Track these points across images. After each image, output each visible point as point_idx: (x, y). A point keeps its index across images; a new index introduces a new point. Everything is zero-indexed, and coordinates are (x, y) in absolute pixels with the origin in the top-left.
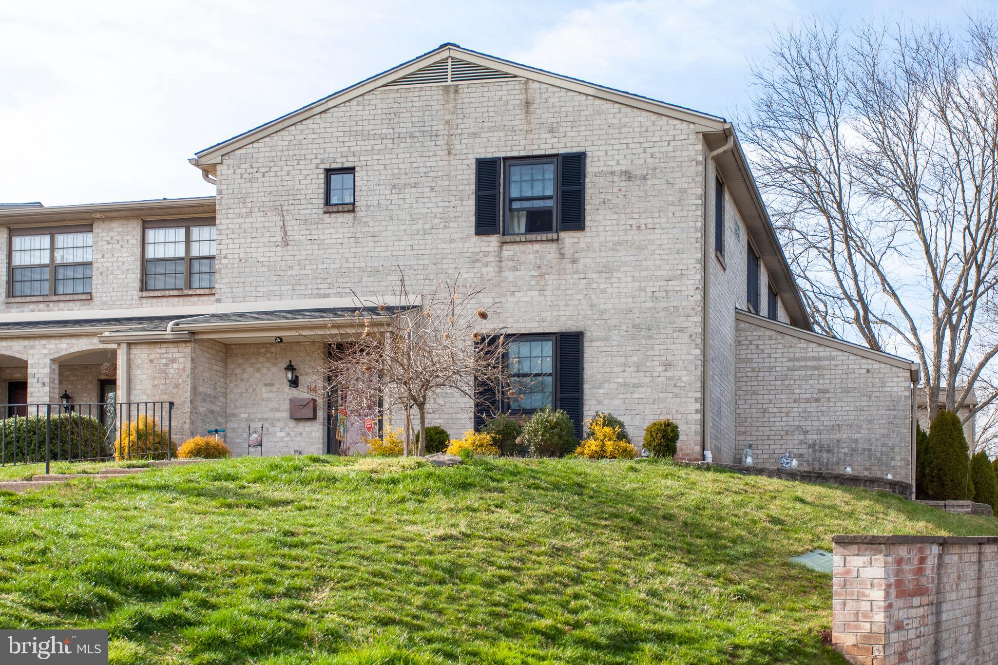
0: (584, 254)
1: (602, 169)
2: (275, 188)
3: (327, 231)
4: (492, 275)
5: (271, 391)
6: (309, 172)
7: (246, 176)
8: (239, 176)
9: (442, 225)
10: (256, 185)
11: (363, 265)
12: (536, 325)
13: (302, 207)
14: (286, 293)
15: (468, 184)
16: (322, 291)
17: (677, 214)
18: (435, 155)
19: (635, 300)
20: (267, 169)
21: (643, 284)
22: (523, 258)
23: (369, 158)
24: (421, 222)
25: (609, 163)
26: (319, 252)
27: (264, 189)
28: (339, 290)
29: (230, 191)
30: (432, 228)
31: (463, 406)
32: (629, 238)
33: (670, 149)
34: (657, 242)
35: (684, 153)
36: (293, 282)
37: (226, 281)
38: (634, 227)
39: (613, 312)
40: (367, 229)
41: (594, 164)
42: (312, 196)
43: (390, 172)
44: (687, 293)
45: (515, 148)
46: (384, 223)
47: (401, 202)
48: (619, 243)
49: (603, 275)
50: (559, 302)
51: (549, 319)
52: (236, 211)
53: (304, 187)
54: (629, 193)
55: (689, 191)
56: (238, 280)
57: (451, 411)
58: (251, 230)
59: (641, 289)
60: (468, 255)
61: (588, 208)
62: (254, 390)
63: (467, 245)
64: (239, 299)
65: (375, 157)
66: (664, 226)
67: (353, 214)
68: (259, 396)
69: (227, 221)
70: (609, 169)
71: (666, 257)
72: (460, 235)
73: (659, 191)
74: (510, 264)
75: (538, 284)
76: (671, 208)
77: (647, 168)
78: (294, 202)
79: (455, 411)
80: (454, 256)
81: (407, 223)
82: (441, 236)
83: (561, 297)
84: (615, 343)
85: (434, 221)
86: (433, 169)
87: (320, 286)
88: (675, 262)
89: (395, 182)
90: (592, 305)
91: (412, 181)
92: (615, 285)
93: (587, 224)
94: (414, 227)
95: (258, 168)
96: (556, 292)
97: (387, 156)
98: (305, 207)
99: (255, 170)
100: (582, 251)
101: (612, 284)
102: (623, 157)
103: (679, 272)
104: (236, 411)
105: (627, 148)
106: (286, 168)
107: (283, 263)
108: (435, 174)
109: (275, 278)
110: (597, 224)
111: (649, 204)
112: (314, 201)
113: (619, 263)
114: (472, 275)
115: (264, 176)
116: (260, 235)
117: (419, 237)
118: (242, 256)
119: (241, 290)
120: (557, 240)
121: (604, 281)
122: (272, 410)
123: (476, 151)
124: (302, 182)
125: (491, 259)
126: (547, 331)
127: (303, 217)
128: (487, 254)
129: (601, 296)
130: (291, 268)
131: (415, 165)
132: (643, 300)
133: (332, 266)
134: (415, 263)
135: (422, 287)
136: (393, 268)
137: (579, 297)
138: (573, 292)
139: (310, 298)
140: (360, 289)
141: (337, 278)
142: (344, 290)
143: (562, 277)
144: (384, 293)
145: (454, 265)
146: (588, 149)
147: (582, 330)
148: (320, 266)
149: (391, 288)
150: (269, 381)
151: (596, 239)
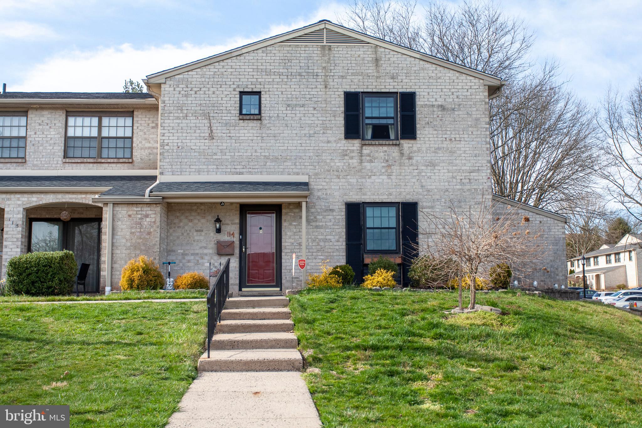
0: (416, 154)
1: (426, 103)
2: (204, 102)
3: (241, 131)
4: (356, 164)
6: (228, 93)
7: (182, 92)
8: (178, 93)
9: (321, 132)
10: (190, 99)
11: (267, 154)
12: (386, 197)
13: (223, 115)
14: (212, 170)
15: (339, 107)
16: (238, 170)
17: (474, 133)
18: (316, 88)
19: (450, 184)
20: (199, 89)
21: (455, 174)
22: (377, 155)
23: (271, 86)
24: (307, 129)
25: (430, 100)
26: (236, 145)
27: (196, 102)
28: (250, 170)
29: (171, 102)
30: (315, 133)
31: (338, 247)
32: (445, 146)
33: (469, 94)
34: (462, 149)
35: (477, 97)
36: (217, 163)
37: (167, 161)
38: (447, 139)
39: (436, 191)
40: (270, 132)
41: (421, 100)
42: (231, 108)
43: (285, 96)
44: (482, 181)
45: (370, 87)
46: (281, 128)
47: (294, 115)
48: (439, 149)
49: (429, 168)
50: (401, 183)
51: (394, 193)
52: (176, 115)
53: (225, 102)
54: (444, 119)
55: (481, 120)
56: (176, 160)
57: (330, 250)
58: (186, 128)
59: (453, 177)
60: (340, 151)
61: (418, 126)
62: (188, 234)
63: (339, 145)
64: (177, 173)
65: (275, 86)
66: (466, 139)
67: (260, 122)
68: (192, 238)
69: (169, 121)
70: (431, 103)
71: (469, 158)
72: (334, 139)
73: (463, 118)
74: (368, 158)
75: (386, 171)
76: (470, 129)
77: (455, 104)
78: (218, 112)
79: (332, 250)
80: (330, 152)
81: (298, 129)
82: (321, 139)
83: (402, 180)
84: (438, 210)
85: (316, 129)
86: (315, 96)
87: (236, 167)
88: (474, 162)
89: (291, 102)
90: (422, 186)
91: (301, 103)
92: (437, 174)
93: (418, 136)
94: (302, 132)
95: (192, 88)
96: (399, 177)
97: (283, 86)
98: (226, 115)
99: (190, 89)
100: (415, 152)
101: (434, 173)
102: (439, 96)
103: (477, 168)
104: (174, 248)
105: (442, 91)
106: (212, 89)
107: (210, 151)
108: (316, 99)
109: (204, 160)
110: (423, 136)
111: (457, 126)
112: (232, 112)
113: (439, 161)
114: (343, 164)
115: (196, 93)
116: (193, 131)
117: (306, 138)
118: (179, 144)
119: (179, 167)
120: (399, 145)
121: (429, 171)
123: (344, 87)
124: (223, 99)
125: (355, 154)
126: (393, 201)
127: (224, 122)
128: (352, 151)
129: (428, 180)
130: (215, 154)
131: (302, 93)
132: (455, 184)
133: (245, 154)
134: (303, 154)
135: (308, 170)
136: (288, 157)
137: (413, 180)
138: (410, 177)
139: (229, 174)
140: (265, 170)
141: (249, 162)
142: (254, 170)
143: (402, 167)
144: (282, 173)
145: (330, 158)
146: (417, 90)
147: (416, 201)
148: (236, 154)
149: (287, 170)
150: (199, 229)
151: (423, 145)
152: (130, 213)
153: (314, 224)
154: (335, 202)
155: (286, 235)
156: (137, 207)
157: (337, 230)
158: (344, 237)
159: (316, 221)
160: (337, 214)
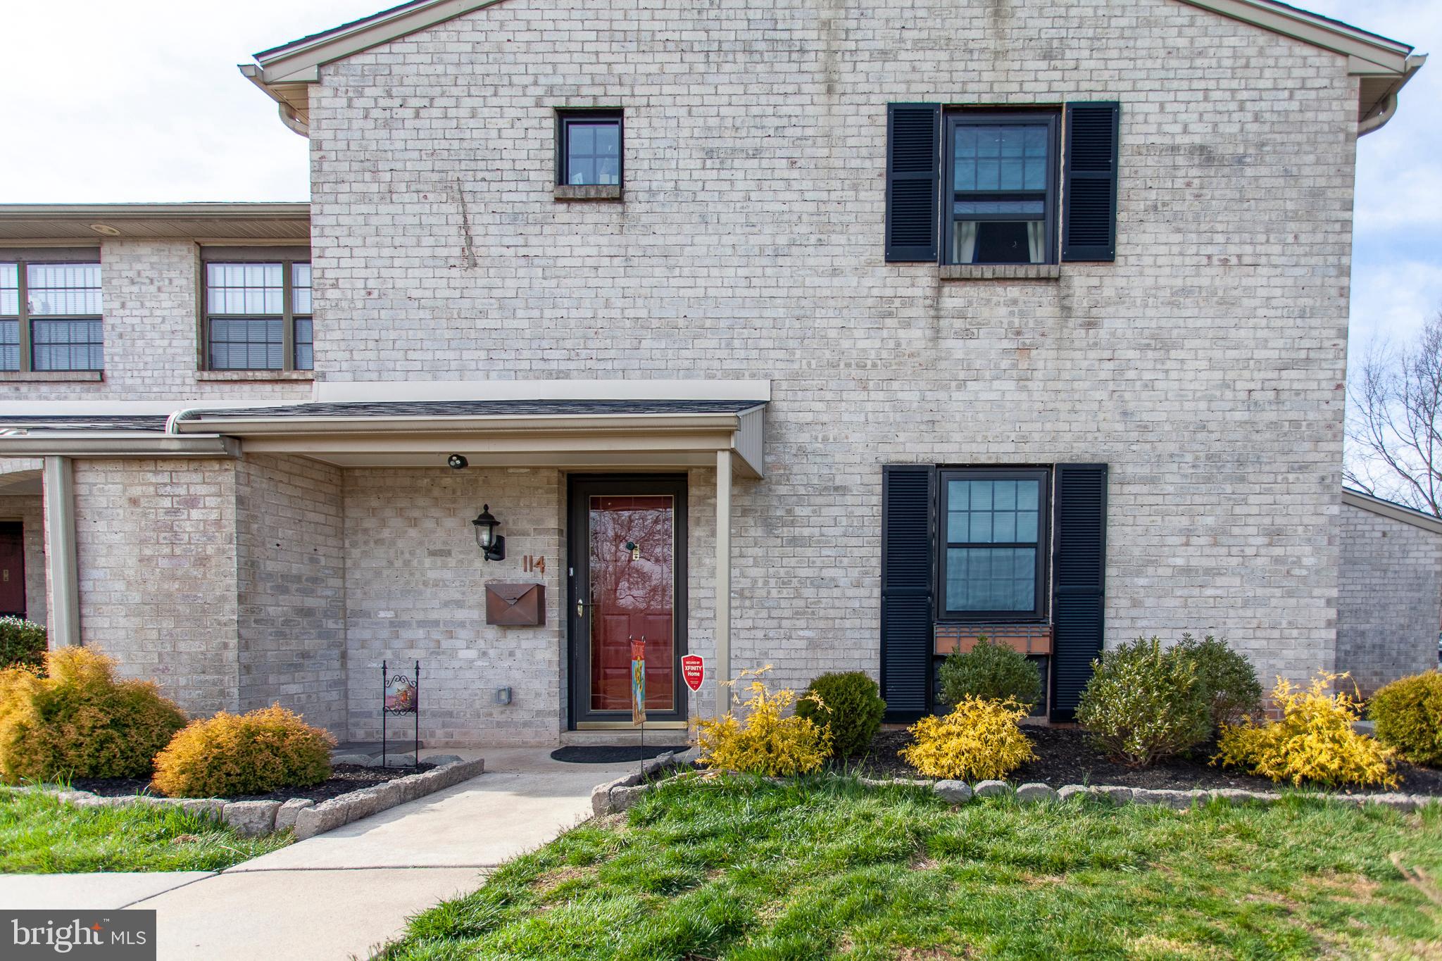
0: (1111, 310)
1: (1151, 139)
2: (445, 144)
3: (562, 240)
4: (920, 344)
5: (444, 566)
6: (520, 113)
7: (376, 113)
8: (361, 114)
9: (813, 239)
10: (402, 134)
11: (643, 313)
12: (1010, 447)
13: (505, 186)
14: (473, 365)
15: (871, 157)
16: (554, 365)
17: (1303, 238)
18: (799, 93)
19: (1214, 405)
20: (426, 102)
21: (1231, 375)
22: (985, 313)
23: (655, 90)
24: (768, 230)
25: (1167, 128)
26: (546, 283)
27: (419, 145)
28: (590, 364)
29: (343, 145)
30: (792, 244)
32: (1205, 282)
33: (1295, 105)
34: (1262, 292)
35: (1323, 117)
36: (490, 344)
37: (337, 335)
38: (1215, 261)
39: (1167, 427)
40: (650, 240)
41: (1136, 128)
42: (528, 165)
43: (700, 122)
44: (1317, 395)
45: (971, 87)
46: (687, 229)
47: (725, 186)
48: (1185, 291)
49: (1150, 354)
50: (1059, 405)
51: (1036, 436)
52: (356, 187)
53: (509, 144)
54: (1207, 193)
55: (1330, 193)
56: (364, 334)
57: (832, 613)
58: (391, 231)
59: (1225, 385)
60: (870, 302)
61: (1121, 217)
62: (407, 563)
63: (868, 282)
64: (368, 375)
65: (667, 90)
66: (1275, 260)
67: (619, 208)
68: (418, 575)
69: (336, 209)
70: (1167, 140)
71: (1279, 323)
72: (853, 262)
73: (1269, 190)
74: (958, 324)
75: (1015, 366)
76: (1292, 226)
77: (1245, 141)
78: (488, 176)
79: (840, 613)
80: (840, 303)
81: (738, 230)
82: (811, 262)
83: (1063, 396)
84: (1170, 489)
85: (796, 229)
86: (794, 121)
87: (547, 354)
88: (1299, 333)
89: (716, 143)
90: (1125, 414)
91: (749, 143)
92: (1173, 375)
93: (1120, 250)
94: (753, 240)
95: (405, 98)
96: (1051, 385)
97: (695, 89)
98: (512, 186)
99: (398, 102)
100: (1108, 304)
101: (1167, 371)
102: (1195, 116)
103: (1303, 354)
104: (366, 605)
105: (1206, 99)
106: (467, 102)
107: (466, 303)
108: (798, 132)
109: (448, 334)
110: (1138, 250)
111: (1248, 216)
112: (533, 175)
113: (1183, 331)
114: (878, 344)
115: (417, 116)
116: (413, 241)
117: (765, 261)
118: (371, 284)
119: (372, 355)
120: (1057, 279)
121: (1150, 365)
122: (446, 604)
123: (886, 88)
124: (505, 133)
125: (917, 311)
126: (1032, 461)
127: (508, 208)
128: (909, 301)
129: (1145, 395)
130: (484, 314)
131: (755, 111)
132: (1230, 405)
133: (574, 313)
134: (755, 313)
135: (770, 364)
136: (708, 323)
137: (1098, 395)
138: (1087, 385)
139: (526, 378)
140: (635, 363)
141: (586, 338)
142: (602, 365)
143: (1064, 354)
144: (689, 373)
145: (839, 323)
146: (1124, 98)
147: (1105, 460)
148: (548, 313)
149: (704, 364)
150: (439, 546)
151: (1136, 282)
152: (136, 491)
153: (786, 532)
154: (850, 465)
155: (700, 564)
156: (156, 472)
157: (856, 552)
158: (878, 572)
159: (792, 524)
160: (858, 500)
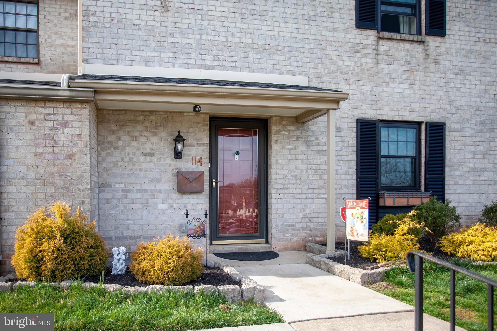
0: (444, 57)
4: (371, 66)
5: (151, 161)
9: (325, 14)
11: (250, 41)
12: (407, 113)
14: (166, 60)
16: (207, 63)
19: (482, 100)
21: (488, 88)
22: (396, 54)
26: (203, 23)
28: (224, 63)
30: (316, 15)
31: (346, 182)
32: (478, 48)
36: (175, 50)
37: (95, 40)
38: (481, 40)
39: (466, 108)
40: (253, 7)
46: (270, 4)
48: (471, 52)
49: (459, 77)
50: (425, 96)
51: (417, 109)
54: (478, 12)
56: (109, 41)
59: (486, 92)
60: (350, 45)
61: (448, 18)
62: (131, 159)
63: (349, 36)
64: (111, 62)
68: (137, 165)
72: (342, 26)
74: (386, 58)
75: (408, 78)
80: (337, 44)
81: (293, 7)
82: (325, 24)
83: (427, 92)
84: (467, 134)
85: (318, 9)
87: (204, 57)
90: (450, 101)
92: (467, 86)
93: (447, 32)
94: (300, 12)
96: (422, 87)
100: (443, 55)
101: (465, 84)
104: (109, 181)
107: (163, 29)
110: (454, 33)
113: (470, 68)
114: (353, 64)
118: (114, 15)
119: (113, 51)
120: (424, 42)
121: (459, 82)
122: (152, 181)
125: (369, 51)
126: (416, 120)
128: (366, 46)
129: (457, 94)
130: (171, 35)
132: (487, 100)
133: (217, 38)
134: (301, 45)
135: (307, 70)
136: (280, 48)
137: (441, 93)
138: (435, 88)
139: (193, 68)
140: (246, 65)
141: (223, 51)
142: (230, 64)
143: (427, 74)
144: (272, 71)
145: (337, 53)
147: (443, 121)
148: (204, 37)
149: (278, 67)
150: (148, 151)
151: (453, 46)
152: (33, 117)
153: (315, 148)
154: (343, 118)
155: (277, 163)
156: (45, 107)
157: (346, 159)
158: (355, 168)
159: (318, 145)
160: (347, 135)
